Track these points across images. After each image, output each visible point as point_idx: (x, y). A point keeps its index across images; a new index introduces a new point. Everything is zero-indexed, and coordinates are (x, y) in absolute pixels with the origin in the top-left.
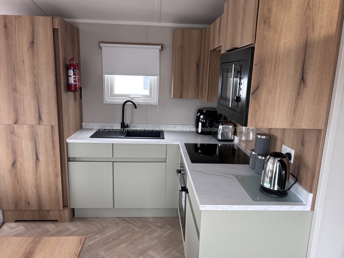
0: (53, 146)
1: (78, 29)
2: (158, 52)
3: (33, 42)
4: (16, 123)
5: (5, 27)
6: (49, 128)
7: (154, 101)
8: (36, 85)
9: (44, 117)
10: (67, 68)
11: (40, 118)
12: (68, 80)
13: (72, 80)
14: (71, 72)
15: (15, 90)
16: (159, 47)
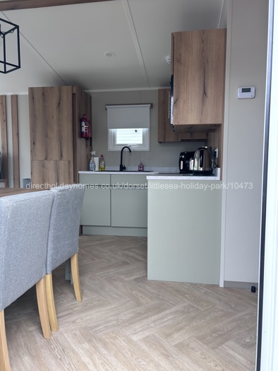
0: (69, 175)
1: (91, 97)
2: (148, 109)
3: (59, 104)
4: (46, 159)
5: (43, 94)
6: (67, 162)
7: (147, 148)
8: (60, 132)
9: (64, 155)
10: (81, 121)
11: (61, 155)
12: (81, 129)
13: (84, 130)
14: (83, 124)
15: (47, 136)
16: (149, 105)
